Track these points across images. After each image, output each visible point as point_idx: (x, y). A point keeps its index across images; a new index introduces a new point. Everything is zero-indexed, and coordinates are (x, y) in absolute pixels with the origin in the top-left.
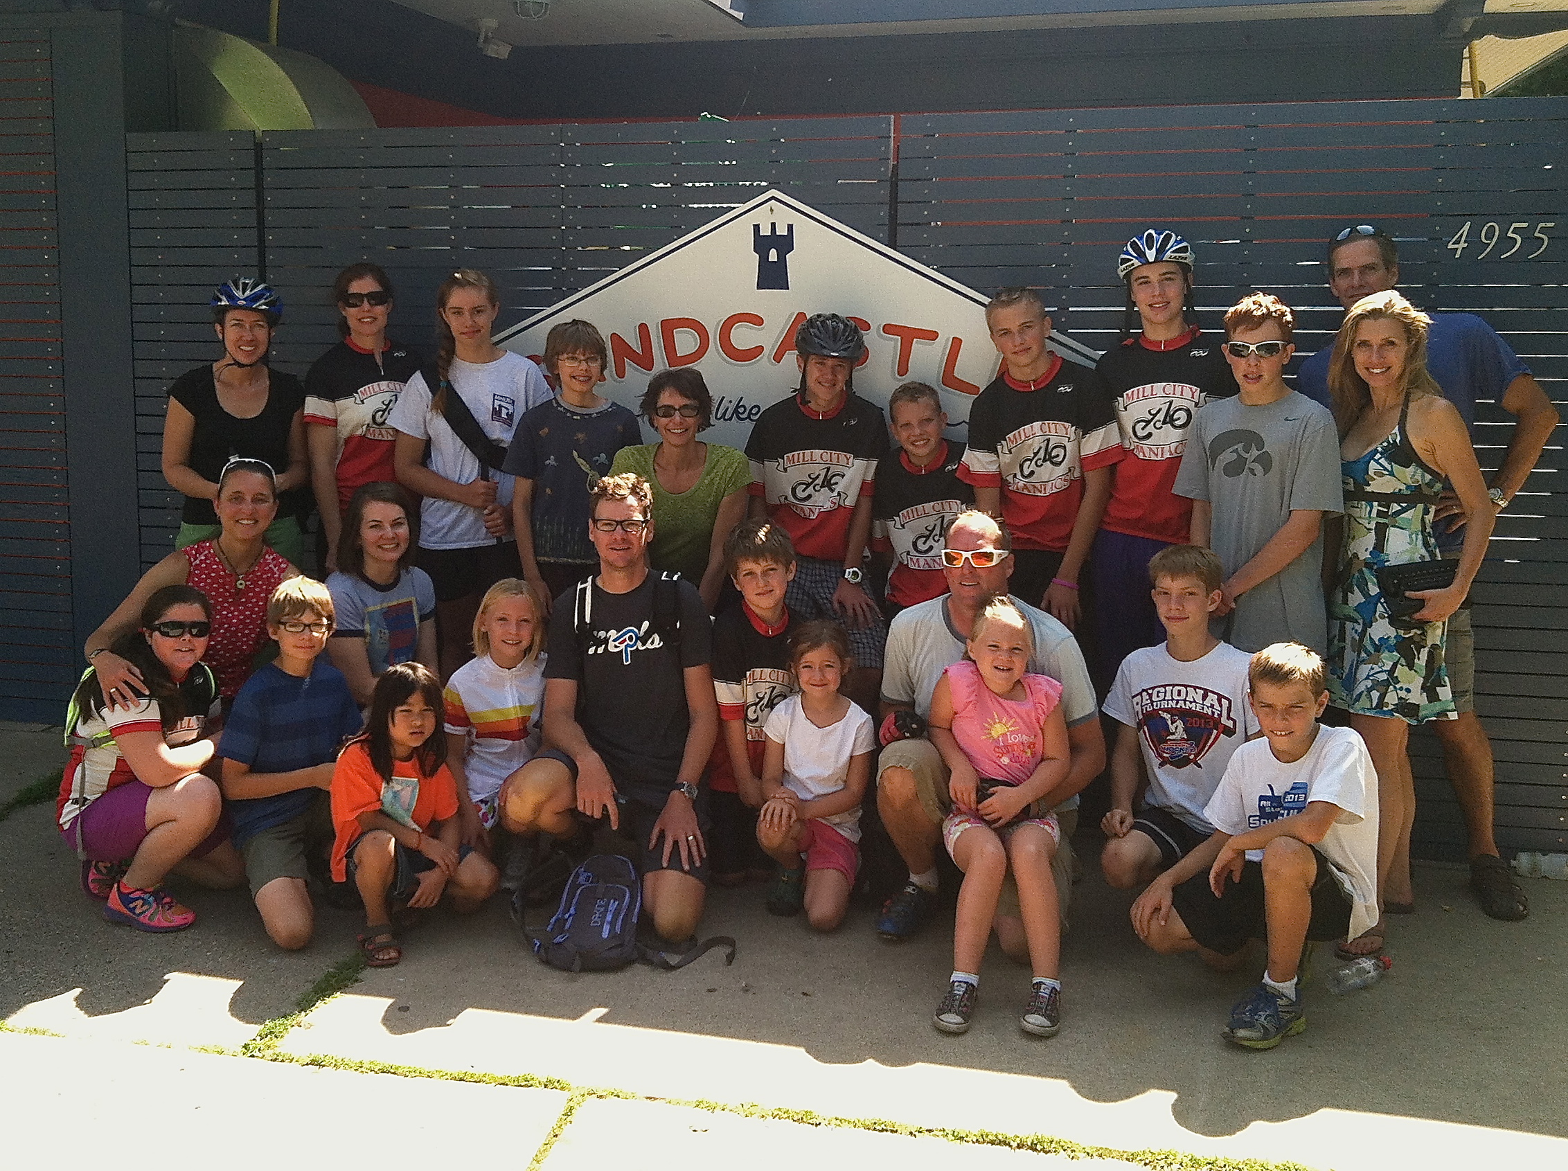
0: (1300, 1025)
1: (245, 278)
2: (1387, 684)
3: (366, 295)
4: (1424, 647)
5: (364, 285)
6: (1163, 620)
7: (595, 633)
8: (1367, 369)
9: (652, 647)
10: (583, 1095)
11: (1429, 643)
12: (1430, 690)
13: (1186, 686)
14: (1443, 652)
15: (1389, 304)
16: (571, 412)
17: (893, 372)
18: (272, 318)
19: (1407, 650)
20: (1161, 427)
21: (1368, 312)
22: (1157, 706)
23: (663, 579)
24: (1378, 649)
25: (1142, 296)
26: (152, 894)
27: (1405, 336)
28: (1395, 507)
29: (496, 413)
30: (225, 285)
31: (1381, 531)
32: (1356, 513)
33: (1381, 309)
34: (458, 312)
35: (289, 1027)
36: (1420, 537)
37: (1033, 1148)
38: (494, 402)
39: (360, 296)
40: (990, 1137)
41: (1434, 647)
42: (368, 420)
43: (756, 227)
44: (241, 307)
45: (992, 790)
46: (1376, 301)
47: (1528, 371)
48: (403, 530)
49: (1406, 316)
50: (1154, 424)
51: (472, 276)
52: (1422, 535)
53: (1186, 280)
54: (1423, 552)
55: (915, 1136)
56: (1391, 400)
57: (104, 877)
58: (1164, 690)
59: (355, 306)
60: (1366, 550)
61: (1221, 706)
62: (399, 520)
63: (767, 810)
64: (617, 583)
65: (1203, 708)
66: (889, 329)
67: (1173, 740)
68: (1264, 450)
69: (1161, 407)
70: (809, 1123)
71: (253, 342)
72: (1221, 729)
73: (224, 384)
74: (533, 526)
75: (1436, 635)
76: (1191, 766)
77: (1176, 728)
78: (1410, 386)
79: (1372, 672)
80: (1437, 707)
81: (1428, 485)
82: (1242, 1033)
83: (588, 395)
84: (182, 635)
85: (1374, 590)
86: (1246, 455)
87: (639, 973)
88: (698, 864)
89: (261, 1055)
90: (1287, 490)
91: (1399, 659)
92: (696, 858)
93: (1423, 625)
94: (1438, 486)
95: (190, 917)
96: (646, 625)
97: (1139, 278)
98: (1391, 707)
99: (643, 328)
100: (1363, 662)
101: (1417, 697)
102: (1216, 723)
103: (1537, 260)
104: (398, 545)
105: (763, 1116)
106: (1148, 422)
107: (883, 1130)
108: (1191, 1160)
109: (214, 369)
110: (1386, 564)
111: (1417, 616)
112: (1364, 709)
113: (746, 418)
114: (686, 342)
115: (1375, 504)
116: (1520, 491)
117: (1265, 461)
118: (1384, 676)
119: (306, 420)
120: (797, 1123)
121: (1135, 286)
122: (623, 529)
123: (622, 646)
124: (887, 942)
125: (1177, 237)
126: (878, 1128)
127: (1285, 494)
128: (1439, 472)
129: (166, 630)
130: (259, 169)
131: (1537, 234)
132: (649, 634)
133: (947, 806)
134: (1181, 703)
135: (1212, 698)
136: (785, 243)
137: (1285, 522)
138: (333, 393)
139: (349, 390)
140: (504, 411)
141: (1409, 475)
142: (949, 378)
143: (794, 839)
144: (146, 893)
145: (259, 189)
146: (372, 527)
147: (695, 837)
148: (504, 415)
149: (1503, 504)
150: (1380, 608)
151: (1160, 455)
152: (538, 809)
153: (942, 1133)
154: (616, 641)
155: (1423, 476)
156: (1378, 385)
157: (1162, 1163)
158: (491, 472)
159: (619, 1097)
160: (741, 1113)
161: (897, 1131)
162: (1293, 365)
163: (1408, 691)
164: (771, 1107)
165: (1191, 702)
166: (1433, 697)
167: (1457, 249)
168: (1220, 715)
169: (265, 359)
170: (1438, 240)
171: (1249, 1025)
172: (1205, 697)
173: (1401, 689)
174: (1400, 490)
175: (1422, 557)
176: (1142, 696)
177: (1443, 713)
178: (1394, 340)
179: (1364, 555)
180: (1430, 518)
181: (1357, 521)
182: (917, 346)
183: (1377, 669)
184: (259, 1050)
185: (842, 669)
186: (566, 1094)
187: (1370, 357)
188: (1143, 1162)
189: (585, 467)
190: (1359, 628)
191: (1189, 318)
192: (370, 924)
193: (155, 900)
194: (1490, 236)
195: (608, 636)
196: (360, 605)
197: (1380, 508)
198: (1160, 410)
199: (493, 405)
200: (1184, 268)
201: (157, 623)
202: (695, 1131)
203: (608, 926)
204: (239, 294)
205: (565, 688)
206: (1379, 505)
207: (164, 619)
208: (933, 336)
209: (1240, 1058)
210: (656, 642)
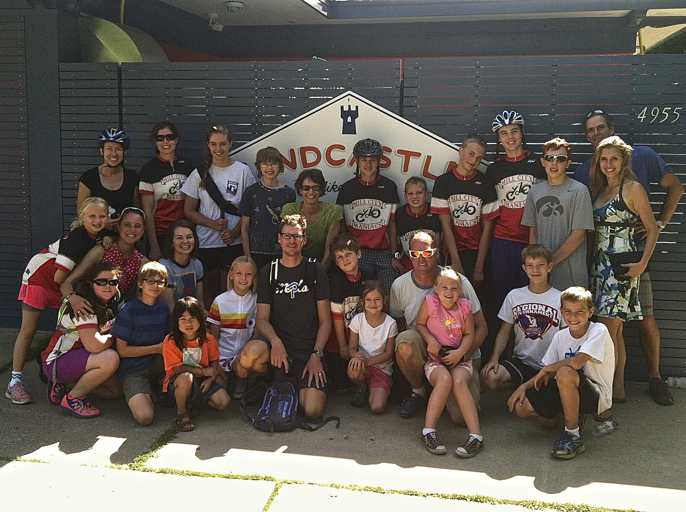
0: (583, 448)
1: (113, 128)
2: (614, 304)
3: (166, 136)
4: (629, 288)
5: (165, 132)
6: (530, 276)
7: (279, 284)
8: (606, 169)
9: (304, 291)
10: (282, 483)
11: (632, 287)
12: (631, 307)
13: (538, 304)
14: (638, 291)
15: (614, 142)
16: (266, 188)
17: (401, 171)
18: (125, 146)
19: (622, 290)
20: (518, 194)
21: (606, 145)
22: (524, 312)
23: (309, 261)
24: (610, 289)
25: (503, 139)
26: (82, 400)
27: (621, 155)
28: (618, 229)
29: (229, 189)
30: (105, 131)
31: (612, 239)
32: (601, 231)
33: (611, 144)
34: (214, 144)
35: (149, 457)
36: (628, 241)
37: (476, 500)
38: (228, 185)
39: (163, 136)
40: (458, 496)
41: (634, 288)
42: (168, 192)
43: (342, 107)
44: (111, 141)
45: (448, 352)
46: (609, 140)
47: (671, 171)
48: (192, 240)
49: (622, 147)
50: (515, 193)
51: (221, 128)
52: (629, 240)
53: (522, 131)
54: (630, 248)
55: (426, 497)
56: (616, 182)
57: (57, 394)
58: (527, 306)
59: (161, 141)
60: (606, 247)
61: (553, 313)
62: (190, 236)
63: (352, 362)
64: (290, 263)
65: (545, 314)
66: (400, 152)
67: (532, 327)
68: (560, 205)
69: (518, 185)
70: (380, 492)
71: (117, 157)
72: (552, 323)
73: (103, 175)
74: (249, 237)
75: (635, 283)
76: (539, 339)
77: (533, 322)
78: (624, 177)
79: (608, 299)
80: (634, 314)
81: (632, 219)
82: (559, 452)
83: (274, 180)
84: (106, 285)
85: (609, 264)
86: (553, 207)
87: (299, 433)
88: (323, 386)
89: (137, 469)
90: (570, 222)
91: (619, 293)
92: (322, 383)
93: (629, 279)
94: (635, 220)
95: (98, 412)
96: (301, 281)
97: (502, 132)
98: (615, 314)
99: (292, 151)
100: (604, 294)
101: (626, 310)
102: (550, 320)
103: (675, 123)
104: (189, 247)
105: (360, 490)
106: (513, 193)
107: (412, 495)
108: (543, 504)
109: (99, 168)
110: (614, 253)
111: (626, 275)
112: (604, 315)
113: (337, 191)
114: (311, 157)
115: (609, 227)
116: (669, 222)
117: (560, 209)
118: (613, 301)
119: (140, 192)
120: (375, 492)
121: (500, 135)
122: (294, 238)
123: (291, 290)
124: (403, 418)
125: (517, 113)
126: (410, 494)
127: (569, 223)
128: (635, 213)
129: (99, 282)
130: (120, 80)
131: (675, 112)
132: (302, 285)
133: (426, 358)
134: (535, 312)
135: (549, 310)
136: (355, 114)
137: (570, 235)
138: (152, 180)
139: (159, 179)
140: (233, 188)
141: (623, 215)
142: (426, 172)
143: (364, 374)
144: (80, 400)
145: (120, 88)
146: (179, 238)
147: (322, 374)
148: (232, 190)
149: (663, 227)
150: (611, 271)
151: (519, 206)
152: (254, 361)
153: (437, 495)
154: (288, 288)
155: (629, 216)
156: (610, 176)
157: (531, 505)
158: (226, 214)
159: (297, 483)
160: (351, 489)
161: (418, 495)
162: (572, 168)
163: (622, 307)
164: (363, 486)
165: (540, 311)
166: (633, 310)
167: (641, 118)
168: (552, 317)
169: (122, 164)
170: (634, 115)
171: (562, 449)
172: (546, 309)
173: (619, 306)
174: (619, 221)
175: (629, 250)
176: (517, 308)
177: (637, 317)
178: (617, 157)
179: (605, 249)
180: (632, 233)
181: (601, 235)
182: (412, 159)
183: (610, 297)
184: (137, 467)
185: (383, 300)
186: (274, 483)
187: (606, 164)
188: (523, 505)
189: (272, 213)
190: (603, 280)
191: (524, 147)
192: (178, 413)
193: (83, 404)
194: (655, 113)
195: (285, 285)
196: (172, 274)
197: (611, 229)
198: (517, 187)
199: (228, 186)
200: (520, 126)
201: (95, 279)
202: (332, 496)
203: (285, 412)
204: (110, 135)
205: (265, 308)
206: (611, 228)
207: (98, 278)
208: (419, 155)
209: (559, 463)
210: (305, 289)
